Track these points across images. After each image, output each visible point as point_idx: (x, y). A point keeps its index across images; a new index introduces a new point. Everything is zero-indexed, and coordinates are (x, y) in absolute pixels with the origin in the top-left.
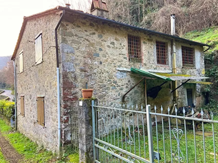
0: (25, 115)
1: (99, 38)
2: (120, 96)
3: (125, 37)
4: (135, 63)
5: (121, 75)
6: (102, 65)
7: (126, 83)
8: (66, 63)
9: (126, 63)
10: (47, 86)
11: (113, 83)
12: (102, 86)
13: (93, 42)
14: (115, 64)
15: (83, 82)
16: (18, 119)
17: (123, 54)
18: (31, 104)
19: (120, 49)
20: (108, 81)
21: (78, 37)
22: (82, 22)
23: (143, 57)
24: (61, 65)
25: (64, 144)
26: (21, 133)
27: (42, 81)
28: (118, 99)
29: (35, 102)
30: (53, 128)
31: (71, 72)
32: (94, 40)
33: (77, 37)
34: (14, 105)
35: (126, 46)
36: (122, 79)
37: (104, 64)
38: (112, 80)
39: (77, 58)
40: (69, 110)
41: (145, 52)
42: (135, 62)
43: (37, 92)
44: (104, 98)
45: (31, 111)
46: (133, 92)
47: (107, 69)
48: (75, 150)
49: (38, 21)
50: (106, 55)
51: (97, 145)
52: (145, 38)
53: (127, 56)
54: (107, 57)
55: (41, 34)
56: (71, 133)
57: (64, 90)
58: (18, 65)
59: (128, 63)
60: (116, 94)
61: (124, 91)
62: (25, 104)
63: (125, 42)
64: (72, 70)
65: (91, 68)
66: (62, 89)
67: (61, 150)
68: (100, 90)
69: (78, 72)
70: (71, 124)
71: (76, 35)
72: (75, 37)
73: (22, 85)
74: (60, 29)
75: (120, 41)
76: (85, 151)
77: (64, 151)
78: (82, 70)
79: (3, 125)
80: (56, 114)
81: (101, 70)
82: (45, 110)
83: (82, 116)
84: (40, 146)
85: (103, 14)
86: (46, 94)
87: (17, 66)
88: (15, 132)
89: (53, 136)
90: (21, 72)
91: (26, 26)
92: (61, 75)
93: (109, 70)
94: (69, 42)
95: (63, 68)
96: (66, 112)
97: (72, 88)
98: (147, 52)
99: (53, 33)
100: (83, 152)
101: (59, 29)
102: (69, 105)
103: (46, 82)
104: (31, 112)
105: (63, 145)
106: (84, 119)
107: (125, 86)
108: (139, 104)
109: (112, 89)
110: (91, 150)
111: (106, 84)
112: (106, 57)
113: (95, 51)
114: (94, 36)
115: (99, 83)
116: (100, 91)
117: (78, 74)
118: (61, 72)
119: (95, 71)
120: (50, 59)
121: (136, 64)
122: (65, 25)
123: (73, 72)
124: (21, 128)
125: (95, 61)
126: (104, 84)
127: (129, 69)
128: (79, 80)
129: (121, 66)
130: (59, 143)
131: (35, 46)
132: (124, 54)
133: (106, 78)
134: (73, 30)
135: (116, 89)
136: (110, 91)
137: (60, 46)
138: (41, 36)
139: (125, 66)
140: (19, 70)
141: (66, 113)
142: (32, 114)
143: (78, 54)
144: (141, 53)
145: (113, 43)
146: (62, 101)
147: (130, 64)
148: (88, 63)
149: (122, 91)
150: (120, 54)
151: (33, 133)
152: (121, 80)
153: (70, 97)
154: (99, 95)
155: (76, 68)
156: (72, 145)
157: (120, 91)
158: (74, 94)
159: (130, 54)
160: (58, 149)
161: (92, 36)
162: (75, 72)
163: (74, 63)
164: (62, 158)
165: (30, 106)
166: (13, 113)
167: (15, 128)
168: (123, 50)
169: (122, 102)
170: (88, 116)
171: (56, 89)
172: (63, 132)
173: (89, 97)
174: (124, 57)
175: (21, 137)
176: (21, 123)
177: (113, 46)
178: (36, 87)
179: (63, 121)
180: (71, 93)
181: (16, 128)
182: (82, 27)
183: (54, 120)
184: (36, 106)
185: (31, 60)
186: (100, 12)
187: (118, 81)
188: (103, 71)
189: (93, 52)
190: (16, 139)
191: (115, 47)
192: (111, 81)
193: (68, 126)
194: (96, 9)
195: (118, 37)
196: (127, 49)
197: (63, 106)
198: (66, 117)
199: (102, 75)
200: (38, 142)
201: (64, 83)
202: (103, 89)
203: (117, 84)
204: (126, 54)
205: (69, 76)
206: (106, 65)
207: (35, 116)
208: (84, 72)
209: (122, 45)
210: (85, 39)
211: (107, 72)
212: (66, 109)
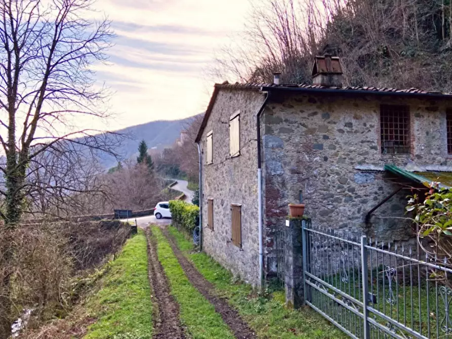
0: (214, 229)
1: (323, 120)
2: (362, 213)
3: (375, 111)
4: (394, 155)
5: (365, 177)
6: (328, 161)
7: (373, 192)
8: (270, 162)
9: (375, 156)
10: (246, 192)
11: (347, 192)
12: (326, 197)
13: (314, 126)
14: (351, 159)
15: (295, 189)
16: (205, 233)
17: (369, 142)
18: (222, 213)
19: (362, 133)
20: (338, 189)
21: (290, 123)
22: (296, 100)
23: (415, 144)
24: (263, 166)
25: (268, 275)
26: (208, 255)
27: (238, 182)
28: (357, 218)
29: (228, 212)
30: (253, 252)
31: (278, 175)
32: (315, 123)
33: (288, 123)
34: (198, 212)
35: (376, 127)
36: (366, 184)
37: (332, 160)
38: (346, 186)
39: (286, 154)
40: (274, 230)
41: (418, 133)
42: (396, 153)
43: (231, 197)
44: (329, 215)
45: (223, 224)
46: (388, 208)
47: (337, 168)
48: (282, 287)
49: (234, 94)
50: (336, 145)
51: (308, 282)
52: (420, 106)
53: (377, 143)
54: (337, 149)
55: (239, 115)
56: (277, 262)
57: (267, 201)
58: (204, 151)
59: (379, 156)
60: (353, 210)
61: (369, 205)
62: (214, 212)
63: (373, 120)
64: (278, 172)
65: (309, 167)
66: (264, 199)
67: (263, 283)
68: (324, 202)
69: (287, 174)
70: (277, 250)
71: (286, 121)
72: (284, 123)
73: (210, 183)
74: (264, 115)
75: (364, 120)
76: (293, 287)
77: (267, 285)
78: (293, 172)
79: (181, 240)
80: (256, 233)
81: (325, 170)
82: (242, 226)
83: (289, 239)
84: (235, 276)
85: (332, 79)
86: (243, 202)
87: (203, 153)
88: (199, 252)
89: (253, 263)
90: (208, 163)
91: (218, 96)
92: (264, 180)
93: (341, 170)
94: (275, 132)
95: (266, 169)
96: (270, 231)
97: (279, 199)
98: (424, 133)
99: (254, 117)
100: (290, 287)
101: (262, 114)
102: (275, 222)
103: (244, 185)
104: (223, 226)
105: (265, 277)
106: (291, 245)
107: (372, 197)
108: (401, 229)
109: (346, 201)
110: (301, 287)
111: (333, 193)
112: (334, 148)
113: (316, 140)
114: (315, 117)
115: (320, 191)
116: (323, 204)
117: (287, 177)
118: (263, 175)
119: (315, 172)
120: (250, 154)
121: (396, 157)
122: (271, 108)
123: (280, 175)
124: (208, 248)
125: (316, 156)
126: (331, 192)
127: (381, 166)
128: (289, 186)
129: (364, 162)
130: (260, 273)
131: (229, 130)
132: (371, 141)
133: (333, 183)
134: (282, 113)
135: (354, 201)
136: (341, 204)
137: (263, 137)
138: (238, 117)
139: (372, 161)
140: (206, 159)
141: (270, 233)
142: (224, 228)
143: (288, 148)
144: (409, 137)
145: (349, 125)
146: (265, 216)
147: (385, 157)
148: (305, 161)
149: (365, 205)
150: (362, 142)
151: (225, 256)
152: (364, 186)
153: (275, 211)
154: (320, 210)
155: (285, 169)
156: (278, 278)
157: (361, 204)
158: (281, 207)
159: (384, 140)
160: (260, 282)
161: (311, 118)
162: (284, 175)
163: (282, 161)
164: (265, 294)
165: (222, 217)
166: (197, 224)
167: (199, 247)
168: (369, 134)
169: (364, 224)
170: (296, 241)
171: (257, 197)
172: (266, 259)
173: (299, 216)
174: (371, 145)
175: (208, 260)
176: (208, 240)
177: (348, 130)
178: (230, 189)
179: (265, 244)
180: (277, 205)
181: (201, 247)
182: (296, 107)
183: (254, 241)
184: (230, 217)
185: (224, 149)
186: (325, 78)
187: (357, 188)
188: (329, 172)
189: (312, 142)
190: (202, 262)
191: (353, 131)
192: (343, 187)
193: (272, 251)
194: (320, 74)
195: (359, 113)
196: (377, 131)
197: (265, 223)
198: (270, 238)
199: (328, 178)
200: (232, 270)
201: (267, 191)
202: (328, 200)
203: (355, 192)
204: (376, 141)
205: (274, 181)
206: (335, 162)
207: (229, 232)
208: (296, 174)
209: (368, 126)
210: (301, 124)
211: (337, 174)
212: (270, 227)
